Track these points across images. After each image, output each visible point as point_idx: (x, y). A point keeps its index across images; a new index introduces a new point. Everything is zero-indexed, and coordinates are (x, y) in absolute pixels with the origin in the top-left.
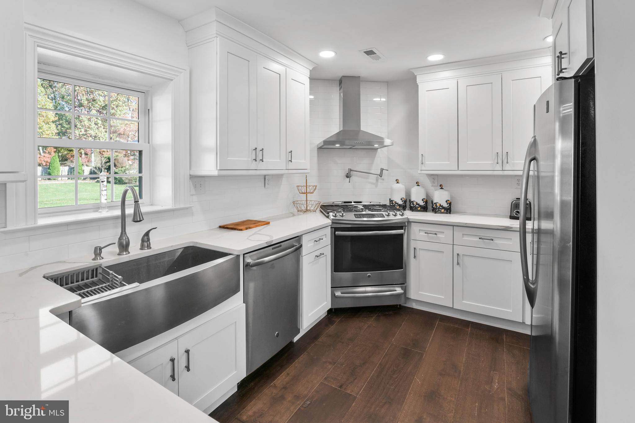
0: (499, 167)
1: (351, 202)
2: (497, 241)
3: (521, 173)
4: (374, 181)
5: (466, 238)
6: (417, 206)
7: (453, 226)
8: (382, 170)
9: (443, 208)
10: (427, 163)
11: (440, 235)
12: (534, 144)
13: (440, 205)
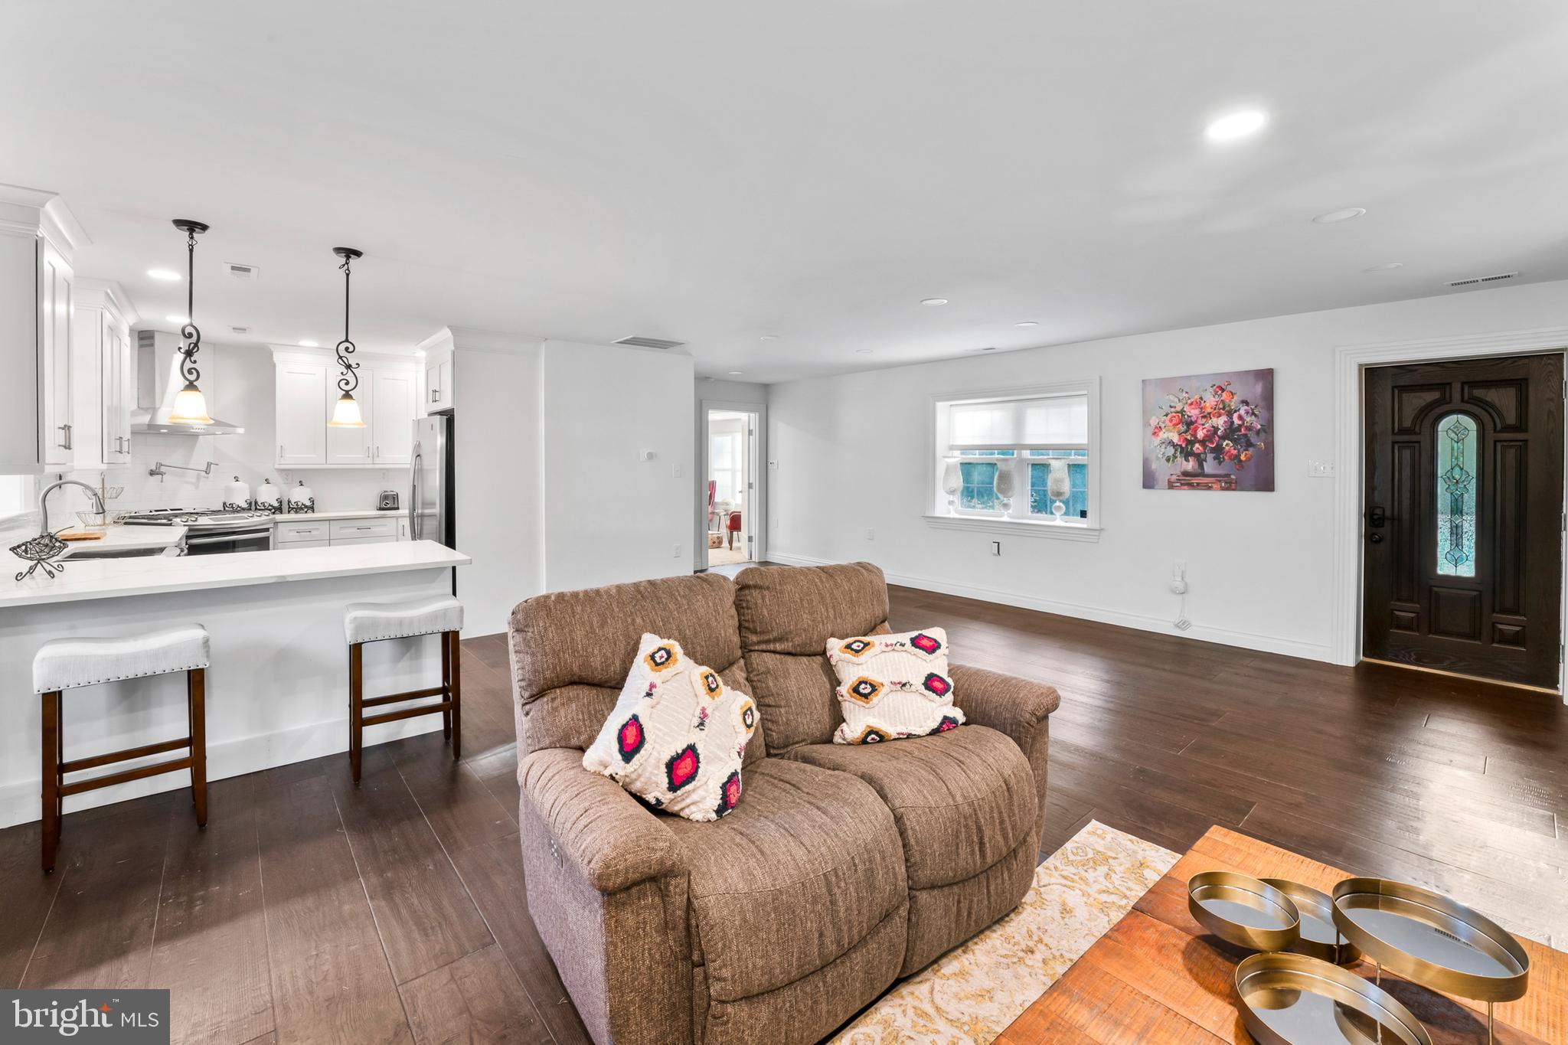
0: (370, 461)
1: (166, 510)
2: (373, 529)
3: (408, 466)
4: (194, 480)
5: (343, 531)
6: (270, 507)
7: (330, 520)
8: (209, 465)
9: (306, 507)
10: (288, 456)
11: (313, 533)
12: (418, 446)
13: (303, 504)
